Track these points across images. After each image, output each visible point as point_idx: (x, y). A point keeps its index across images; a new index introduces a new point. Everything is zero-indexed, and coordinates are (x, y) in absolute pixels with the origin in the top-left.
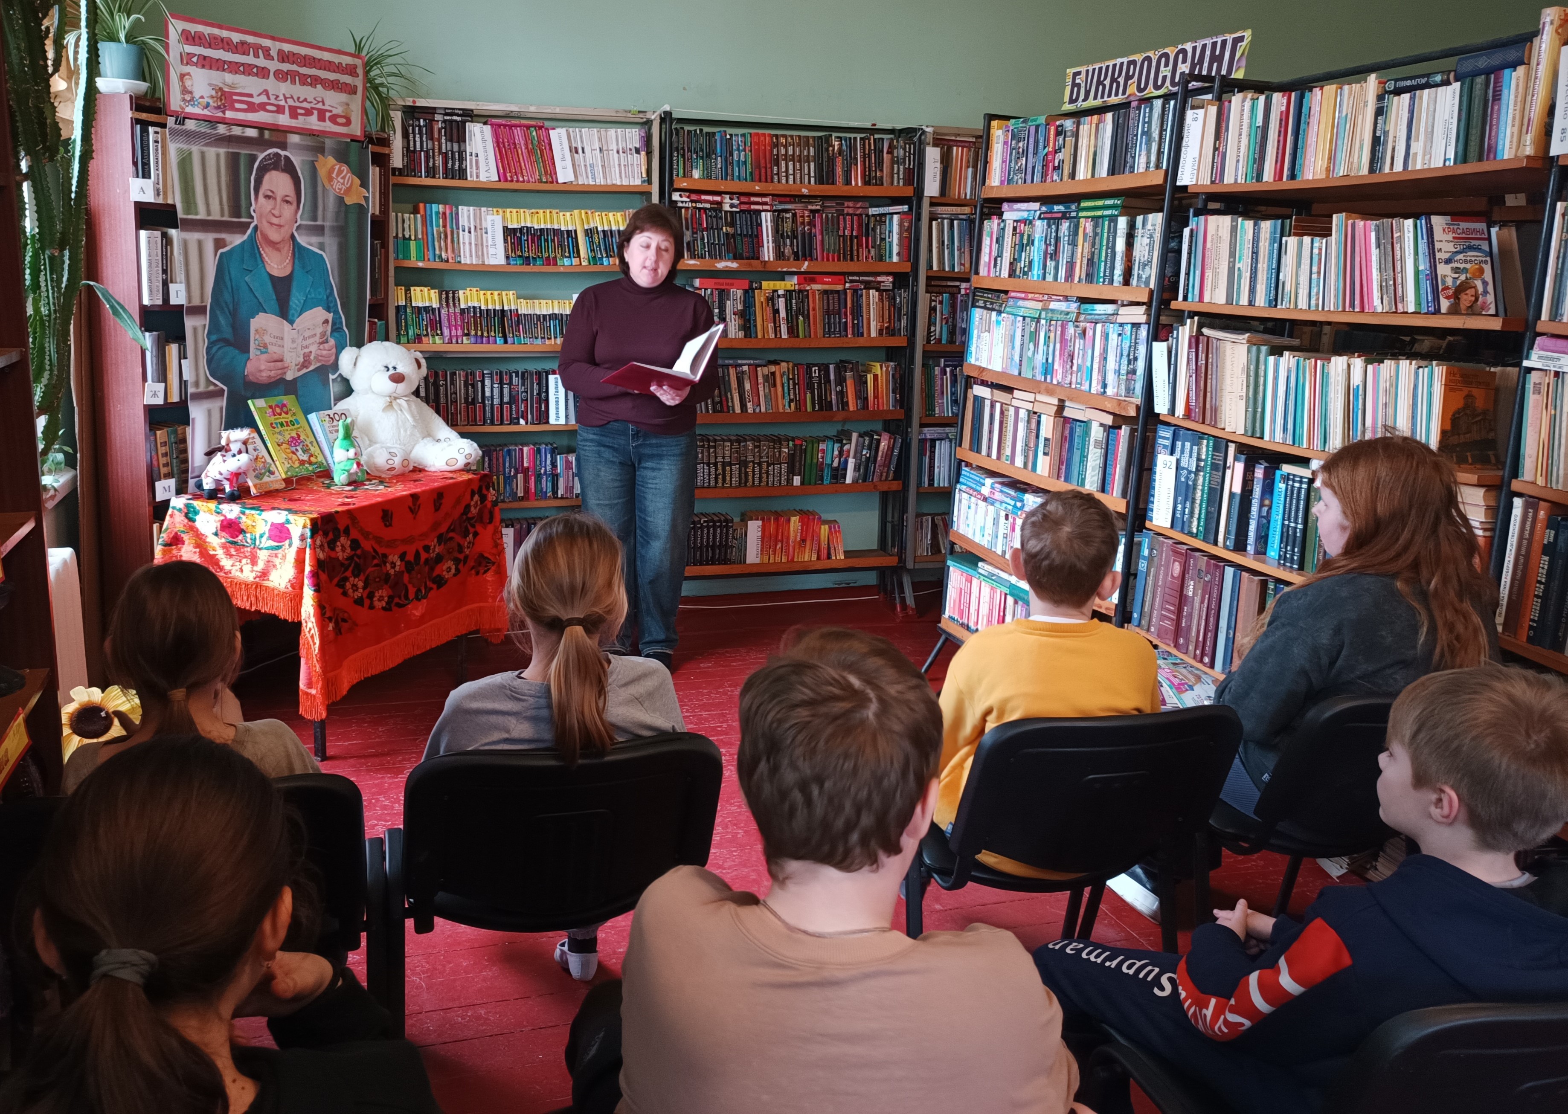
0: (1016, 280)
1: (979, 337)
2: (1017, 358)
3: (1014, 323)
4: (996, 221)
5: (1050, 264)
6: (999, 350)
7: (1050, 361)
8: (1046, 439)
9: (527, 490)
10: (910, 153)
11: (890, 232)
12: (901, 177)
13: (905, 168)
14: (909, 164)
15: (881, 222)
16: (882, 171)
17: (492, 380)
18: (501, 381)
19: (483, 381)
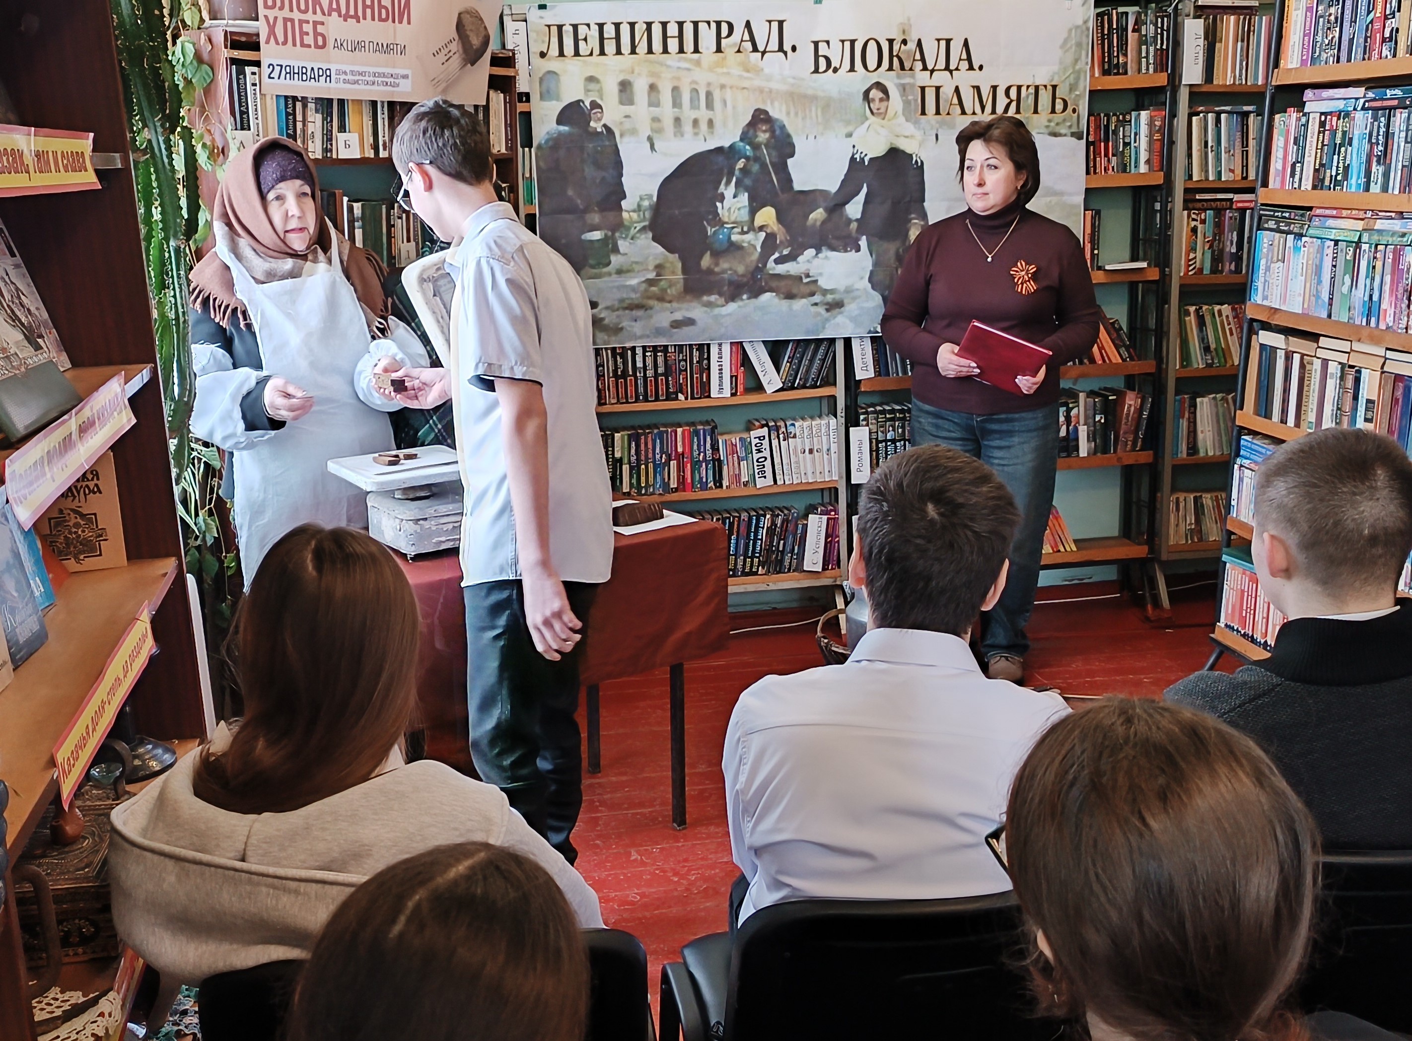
0: (1325, 192)
1: (1268, 269)
2: (1325, 296)
3: (1321, 250)
4: (1294, 116)
5: (1377, 170)
6: (1298, 285)
7: (1375, 298)
8: (1369, 401)
9: (682, 480)
10: (1162, 29)
11: (1136, 134)
12: (1151, 61)
13: (1156, 50)
14: (1162, 44)
15: (1125, 122)
16: (1126, 55)
17: (644, 347)
18: (655, 349)
19: (633, 349)
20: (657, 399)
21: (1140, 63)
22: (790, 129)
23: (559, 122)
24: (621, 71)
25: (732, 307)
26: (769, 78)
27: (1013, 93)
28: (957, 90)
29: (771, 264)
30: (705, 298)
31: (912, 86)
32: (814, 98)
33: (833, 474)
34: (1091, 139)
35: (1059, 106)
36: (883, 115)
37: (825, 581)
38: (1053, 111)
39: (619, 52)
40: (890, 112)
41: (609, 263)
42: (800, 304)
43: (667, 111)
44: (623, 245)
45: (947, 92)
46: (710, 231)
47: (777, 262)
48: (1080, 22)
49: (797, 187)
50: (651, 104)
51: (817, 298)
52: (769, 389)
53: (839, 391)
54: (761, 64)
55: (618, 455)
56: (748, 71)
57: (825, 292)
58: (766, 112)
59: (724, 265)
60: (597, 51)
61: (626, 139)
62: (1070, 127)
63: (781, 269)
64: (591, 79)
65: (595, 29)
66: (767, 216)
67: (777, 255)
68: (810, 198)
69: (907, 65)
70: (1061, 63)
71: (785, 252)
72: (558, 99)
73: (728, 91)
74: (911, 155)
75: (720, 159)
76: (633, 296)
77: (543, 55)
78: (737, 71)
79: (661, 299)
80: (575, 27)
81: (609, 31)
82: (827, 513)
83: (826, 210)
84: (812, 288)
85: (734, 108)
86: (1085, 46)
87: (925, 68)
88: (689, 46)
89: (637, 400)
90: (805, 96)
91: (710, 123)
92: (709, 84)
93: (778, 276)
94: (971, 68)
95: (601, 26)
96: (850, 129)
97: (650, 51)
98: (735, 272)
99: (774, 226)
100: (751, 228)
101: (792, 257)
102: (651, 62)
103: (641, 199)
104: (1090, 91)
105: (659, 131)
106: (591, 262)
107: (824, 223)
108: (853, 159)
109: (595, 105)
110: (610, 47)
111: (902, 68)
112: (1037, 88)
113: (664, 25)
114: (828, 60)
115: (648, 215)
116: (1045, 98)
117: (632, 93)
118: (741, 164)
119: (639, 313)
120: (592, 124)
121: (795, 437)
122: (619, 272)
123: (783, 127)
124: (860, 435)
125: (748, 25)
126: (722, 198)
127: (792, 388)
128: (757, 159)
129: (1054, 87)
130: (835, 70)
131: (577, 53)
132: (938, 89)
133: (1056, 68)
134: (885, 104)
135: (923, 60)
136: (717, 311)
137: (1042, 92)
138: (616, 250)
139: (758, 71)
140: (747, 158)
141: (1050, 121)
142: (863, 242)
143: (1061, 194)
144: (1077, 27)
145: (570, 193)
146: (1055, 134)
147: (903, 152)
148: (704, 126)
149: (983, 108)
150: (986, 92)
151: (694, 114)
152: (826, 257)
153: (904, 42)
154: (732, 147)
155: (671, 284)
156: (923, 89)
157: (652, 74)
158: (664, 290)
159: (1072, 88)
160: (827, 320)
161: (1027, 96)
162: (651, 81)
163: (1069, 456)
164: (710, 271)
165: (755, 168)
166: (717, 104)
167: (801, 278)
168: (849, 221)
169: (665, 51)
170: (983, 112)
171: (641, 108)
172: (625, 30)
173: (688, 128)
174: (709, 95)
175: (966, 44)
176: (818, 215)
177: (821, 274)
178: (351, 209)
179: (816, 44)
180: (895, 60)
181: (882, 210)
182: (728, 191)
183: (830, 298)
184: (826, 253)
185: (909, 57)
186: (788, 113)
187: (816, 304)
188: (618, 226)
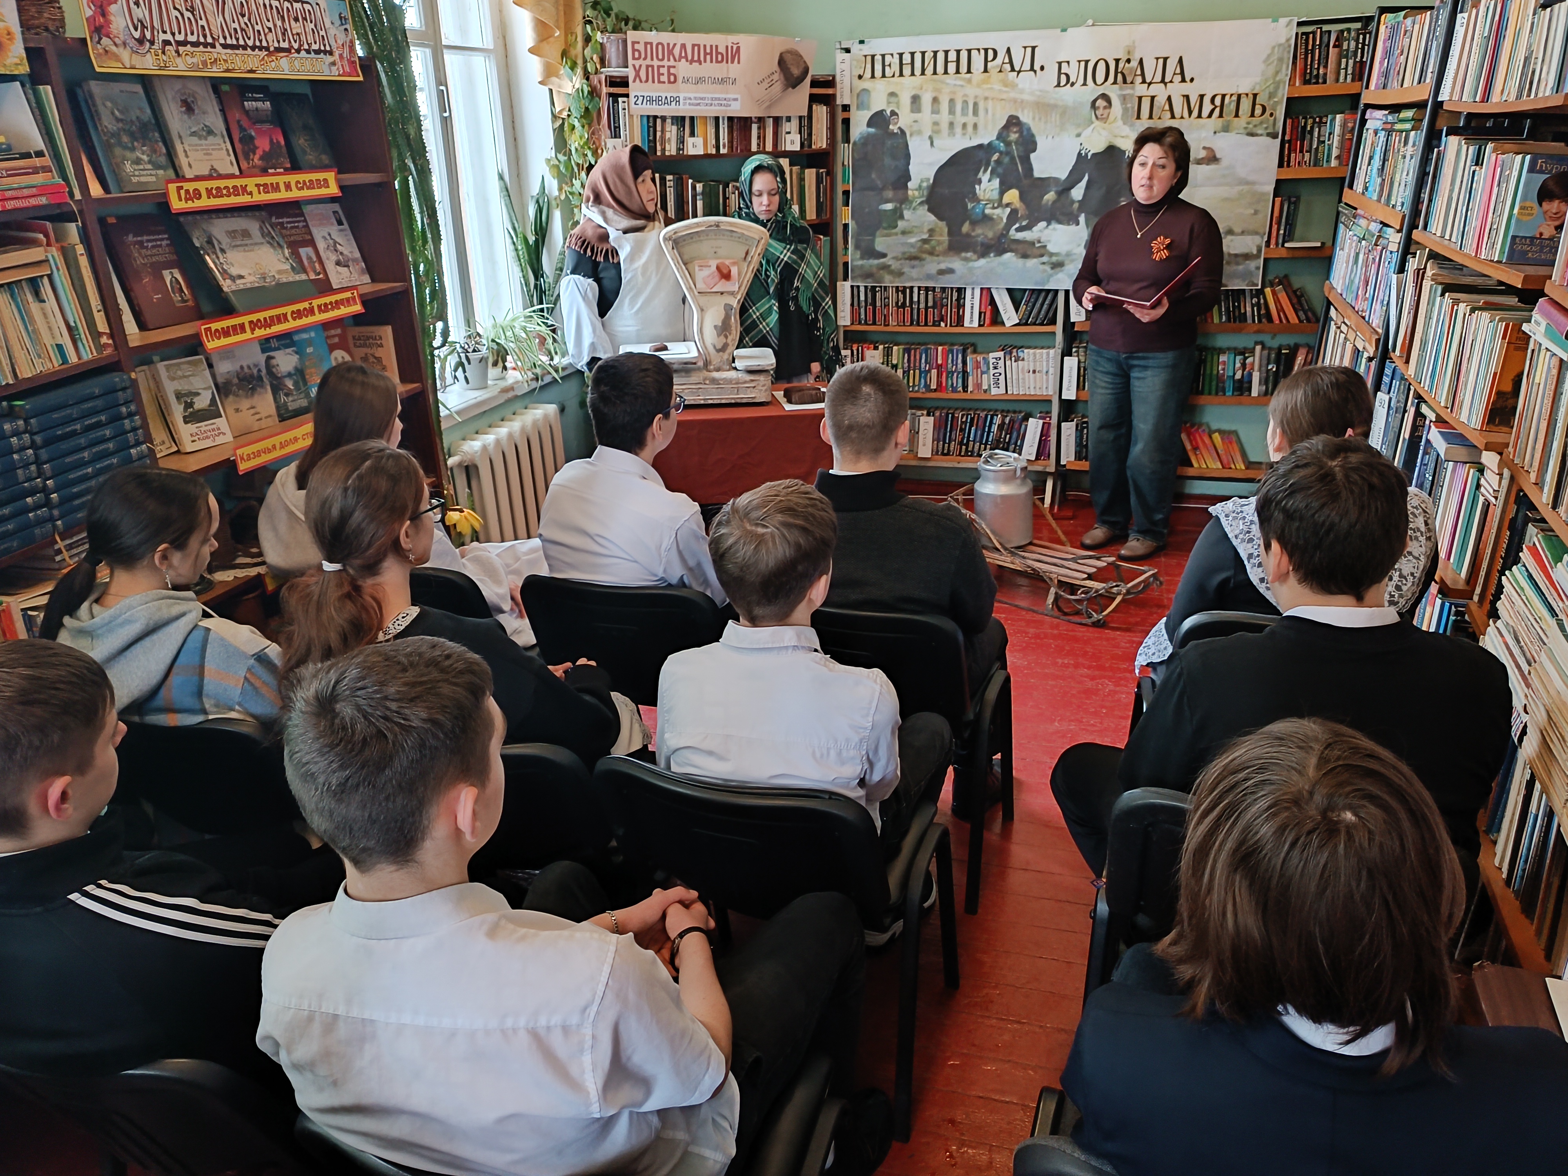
1: (1338, 254)
2: (1347, 279)
9: (939, 384)
10: (1364, 44)
11: (1330, 134)
12: (1350, 72)
13: (1355, 62)
14: (1362, 57)
15: (1321, 124)
16: (1326, 67)
17: (919, 288)
18: (927, 289)
19: (911, 288)
20: (926, 325)
21: (1338, 74)
22: (1034, 130)
23: (870, 124)
24: (914, 88)
25: (982, 262)
26: (1022, 91)
27: (1218, 101)
28: (1169, 99)
29: (1012, 231)
30: (963, 254)
31: (1132, 96)
32: (1055, 106)
33: (1048, 389)
34: (1287, 138)
35: (1258, 110)
36: (1104, 119)
37: (1038, 468)
38: (1252, 115)
39: (913, 74)
40: (1111, 118)
41: (896, 227)
42: (1032, 263)
43: (944, 117)
44: (907, 214)
45: (1161, 100)
46: (970, 206)
47: (1017, 230)
48: (1283, 40)
49: (1036, 174)
50: (933, 112)
51: (1045, 259)
52: (1008, 324)
53: (1059, 328)
54: (1017, 81)
55: (895, 362)
56: (1006, 86)
57: (1051, 255)
58: (1017, 118)
59: (979, 231)
60: (897, 74)
61: (914, 138)
62: (1266, 128)
63: (1020, 236)
64: (892, 94)
65: (897, 57)
66: (1012, 195)
67: (1017, 225)
68: (1044, 183)
69: (1129, 80)
70: (1263, 75)
71: (1024, 223)
72: (868, 108)
73: (990, 103)
74: (1124, 152)
75: (981, 154)
76: (912, 250)
77: (860, 77)
78: (997, 87)
79: (931, 253)
80: (883, 56)
81: (907, 58)
82: (1044, 418)
83: (1056, 192)
84: (1042, 251)
85: (993, 115)
86: (1286, 60)
87: (1144, 82)
88: (964, 68)
89: (912, 324)
90: (1049, 105)
91: (975, 126)
92: (976, 97)
93: (1017, 241)
94: (1183, 80)
95: (901, 55)
96: (1079, 130)
97: (935, 73)
98: (986, 236)
99: (1017, 204)
100: (1000, 205)
101: (1028, 227)
102: (934, 80)
103: (922, 181)
104: (1288, 99)
105: (938, 132)
106: (884, 225)
107: (1054, 202)
108: (1079, 154)
109: (893, 113)
110: (907, 70)
111: (1125, 82)
112: (1239, 96)
113: (946, 52)
114: (1068, 76)
115: (925, 193)
116: (1246, 105)
117: (920, 105)
118: (995, 157)
119: (916, 263)
120: (891, 127)
121: (1023, 360)
122: (904, 233)
123: (1029, 129)
124: (1071, 363)
125: (1008, 51)
126: (980, 182)
127: (1026, 324)
128: (1008, 153)
129: (1255, 95)
130: (1073, 84)
131: (884, 76)
132: (1153, 98)
133: (1258, 79)
134: (1107, 111)
135: (1143, 74)
136: (971, 264)
137: (1244, 100)
138: (902, 217)
139: (1013, 86)
140: (1001, 153)
141: (1248, 123)
142: (1082, 218)
143: (1253, 183)
144: (1280, 45)
145: (873, 176)
146: (1252, 134)
147: (1119, 149)
148: (970, 128)
149: (1190, 112)
150: (1194, 100)
151: (963, 120)
152: (1054, 229)
153: (1128, 61)
154: (990, 144)
155: (939, 243)
156: (1140, 98)
157: (936, 90)
158: (934, 248)
159: (1271, 96)
160: (1051, 276)
161: (1230, 103)
162: (934, 95)
163: (1241, 395)
164: (968, 235)
165: (1006, 160)
166: (981, 112)
167: (1033, 244)
168: (1073, 202)
169: (946, 72)
170: (1190, 116)
171: (926, 115)
172: (918, 58)
173: (958, 130)
174: (975, 105)
175: (1181, 61)
176: (1050, 196)
177: (1049, 241)
178: (694, 188)
179: (1060, 64)
180: (1120, 76)
181: (1098, 193)
182: (985, 177)
183: (1054, 259)
184: (1054, 225)
185: (1130, 73)
186: (1034, 119)
187: (1044, 263)
188: (904, 200)
